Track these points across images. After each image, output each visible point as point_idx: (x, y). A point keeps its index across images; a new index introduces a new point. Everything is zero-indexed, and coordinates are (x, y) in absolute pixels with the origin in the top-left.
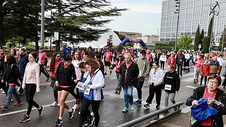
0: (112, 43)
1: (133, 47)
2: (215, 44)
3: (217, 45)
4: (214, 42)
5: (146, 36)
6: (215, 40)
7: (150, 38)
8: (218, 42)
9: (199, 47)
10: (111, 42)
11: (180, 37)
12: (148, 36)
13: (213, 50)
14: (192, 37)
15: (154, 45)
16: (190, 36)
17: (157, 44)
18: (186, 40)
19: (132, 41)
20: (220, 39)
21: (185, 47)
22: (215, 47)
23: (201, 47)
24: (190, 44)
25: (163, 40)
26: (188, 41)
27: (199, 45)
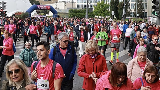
0: (6, 12)
1: (48, 14)
2: (130, 10)
3: (133, 10)
4: (129, 8)
5: (62, 2)
6: (130, 5)
7: (66, 4)
8: (134, 8)
9: (112, 14)
10: (4, 10)
11: (97, 3)
12: (65, 2)
13: (129, 16)
14: (108, 3)
15: (68, 11)
16: (107, 2)
17: (71, 11)
18: (102, 6)
19: (40, 8)
20: (135, 4)
21: (102, 13)
22: (131, 13)
23: (114, 14)
24: (106, 11)
25: (80, 6)
26: (105, 7)
27: (113, 11)
